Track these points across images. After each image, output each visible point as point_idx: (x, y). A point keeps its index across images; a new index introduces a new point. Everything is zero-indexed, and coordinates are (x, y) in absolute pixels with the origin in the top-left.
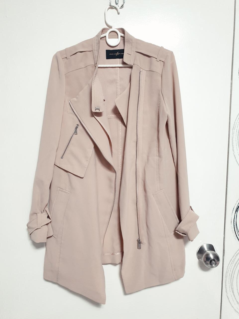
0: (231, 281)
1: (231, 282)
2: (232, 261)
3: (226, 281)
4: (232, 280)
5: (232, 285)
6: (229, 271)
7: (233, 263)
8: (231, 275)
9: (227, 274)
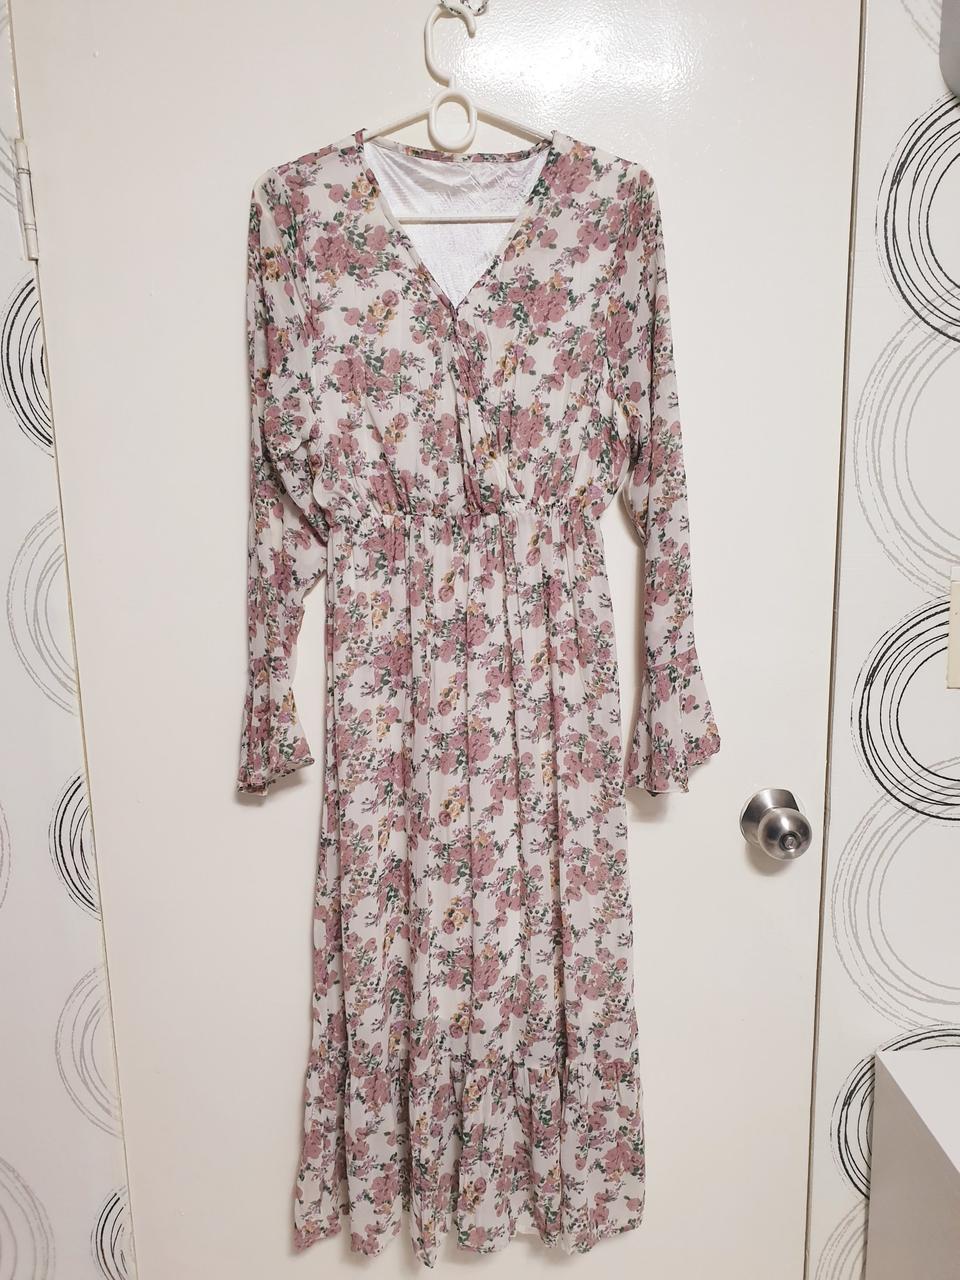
0: (849, 903)
1: (850, 907)
2: (852, 841)
3: (834, 902)
4: (852, 899)
5: (852, 915)
6: (846, 870)
7: (856, 846)
8: (848, 884)
9: (837, 881)
